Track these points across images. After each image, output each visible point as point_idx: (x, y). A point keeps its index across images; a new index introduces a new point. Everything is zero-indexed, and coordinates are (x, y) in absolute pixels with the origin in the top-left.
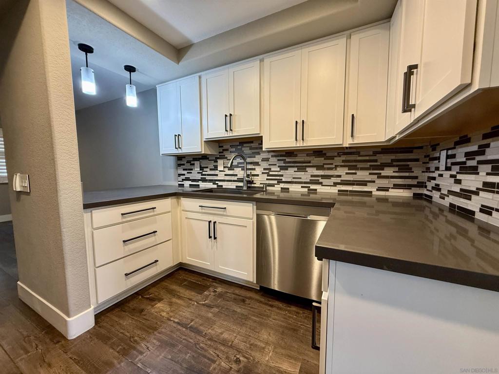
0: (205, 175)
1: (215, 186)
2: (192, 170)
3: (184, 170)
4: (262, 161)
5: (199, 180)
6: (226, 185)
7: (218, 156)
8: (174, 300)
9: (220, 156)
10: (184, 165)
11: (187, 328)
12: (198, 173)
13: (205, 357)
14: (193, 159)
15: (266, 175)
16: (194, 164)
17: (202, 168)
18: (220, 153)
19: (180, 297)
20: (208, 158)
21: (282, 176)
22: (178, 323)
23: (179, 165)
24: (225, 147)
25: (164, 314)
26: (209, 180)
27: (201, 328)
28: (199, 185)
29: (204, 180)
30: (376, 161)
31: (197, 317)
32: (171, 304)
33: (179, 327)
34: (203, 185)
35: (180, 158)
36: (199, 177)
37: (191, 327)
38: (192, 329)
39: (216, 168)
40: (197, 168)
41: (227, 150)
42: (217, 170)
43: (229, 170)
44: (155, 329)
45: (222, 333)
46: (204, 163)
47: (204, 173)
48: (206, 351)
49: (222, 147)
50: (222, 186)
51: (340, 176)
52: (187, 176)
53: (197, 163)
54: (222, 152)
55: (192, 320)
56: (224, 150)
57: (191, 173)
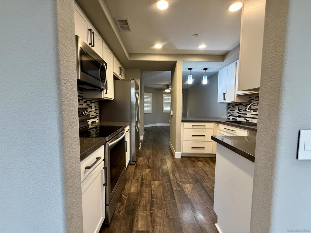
5: (237, 116)
6: (251, 120)
8: (206, 164)
10: (231, 108)
11: (204, 172)
12: (237, 112)
13: (204, 180)
14: (235, 105)
16: (235, 108)
17: (239, 110)
18: (249, 101)
19: (209, 165)
20: (242, 104)
22: (202, 170)
23: (229, 108)
26: (243, 117)
27: (209, 175)
28: (237, 119)
29: (240, 117)
31: (210, 172)
32: (204, 164)
34: (239, 119)
35: (229, 104)
38: (205, 173)
40: (237, 110)
42: (247, 111)
43: (253, 111)
46: (240, 107)
47: (240, 113)
53: (237, 107)
56: (252, 100)
57: (234, 112)
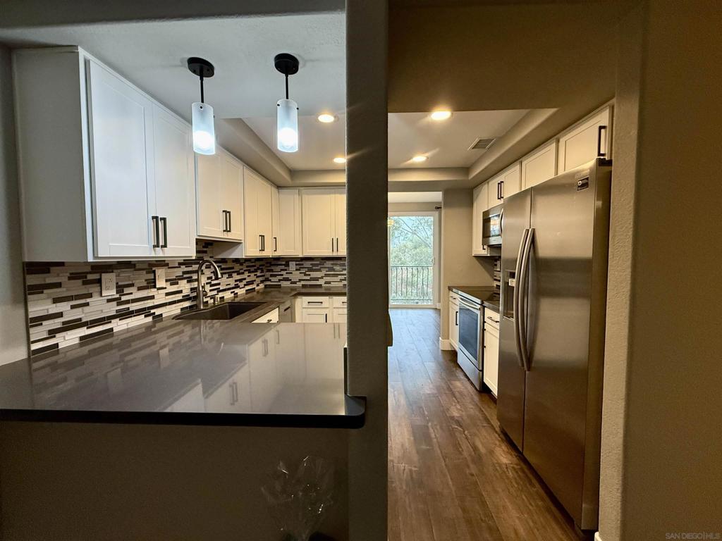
2: (90, 295)
3: (56, 301)
5: (114, 317)
6: (168, 312)
10: (59, 285)
16: (99, 281)
17: (120, 289)
23: (37, 289)
26: (138, 311)
28: (112, 330)
29: (124, 315)
34: (123, 327)
36: (113, 310)
39: (152, 284)
40: (108, 289)
42: (155, 287)
47: (124, 298)
52: (74, 316)
53: (108, 279)
57: (87, 304)
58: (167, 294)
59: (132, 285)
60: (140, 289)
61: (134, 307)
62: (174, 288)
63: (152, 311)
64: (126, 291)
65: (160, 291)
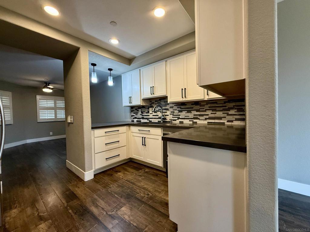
0: (143, 116)
1: (148, 121)
2: (137, 113)
3: (134, 113)
4: (170, 108)
5: (141, 118)
6: (153, 120)
7: (149, 106)
9: (150, 106)
10: (134, 111)
11: (129, 182)
12: (141, 115)
14: (138, 108)
15: (172, 115)
16: (138, 110)
17: (142, 112)
18: (150, 104)
20: (145, 107)
21: (180, 115)
23: (132, 111)
24: (153, 102)
25: (121, 177)
26: (146, 118)
27: (136, 183)
28: (141, 121)
29: (143, 118)
30: (226, 106)
31: (134, 179)
33: (127, 182)
34: (143, 121)
35: (132, 107)
36: (141, 117)
37: (131, 182)
39: (148, 112)
40: (140, 112)
41: (154, 103)
42: (149, 113)
43: (154, 113)
44: (117, 181)
45: (144, 185)
46: (143, 110)
47: (143, 115)
48: (136, 190)
49: (151, 101)
50: (151, 121)
51: (208, 115)
52: (136, 116)
53: (140, 110)
54: (151, 104)
55: (132, 180)
56: (152, 103)
57: (137, 115)
58: (153, 115)
59: (144, 112)
60: (146, 113)
61: (145, 117)
62: (155, 114)
63: (149, 119)
64: (143, 113)
65: (151, 114)
